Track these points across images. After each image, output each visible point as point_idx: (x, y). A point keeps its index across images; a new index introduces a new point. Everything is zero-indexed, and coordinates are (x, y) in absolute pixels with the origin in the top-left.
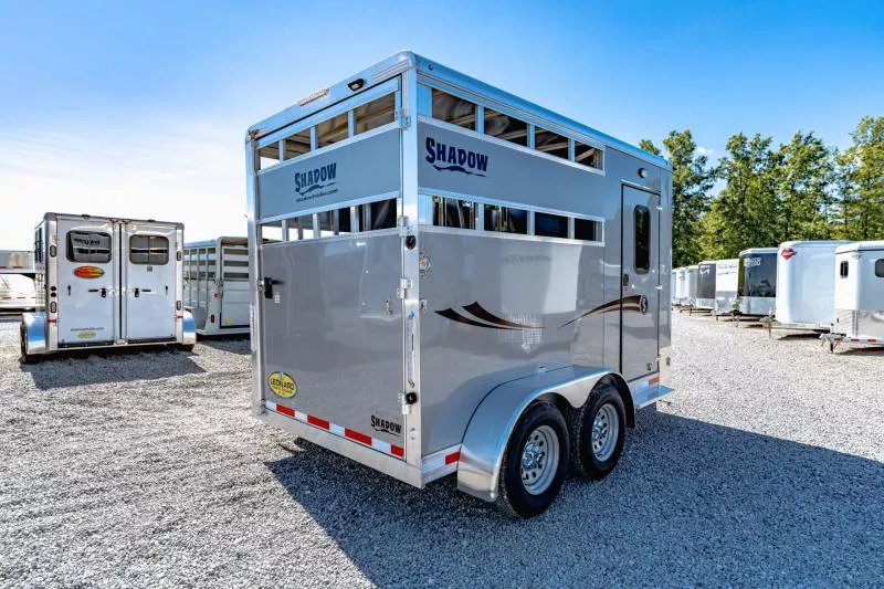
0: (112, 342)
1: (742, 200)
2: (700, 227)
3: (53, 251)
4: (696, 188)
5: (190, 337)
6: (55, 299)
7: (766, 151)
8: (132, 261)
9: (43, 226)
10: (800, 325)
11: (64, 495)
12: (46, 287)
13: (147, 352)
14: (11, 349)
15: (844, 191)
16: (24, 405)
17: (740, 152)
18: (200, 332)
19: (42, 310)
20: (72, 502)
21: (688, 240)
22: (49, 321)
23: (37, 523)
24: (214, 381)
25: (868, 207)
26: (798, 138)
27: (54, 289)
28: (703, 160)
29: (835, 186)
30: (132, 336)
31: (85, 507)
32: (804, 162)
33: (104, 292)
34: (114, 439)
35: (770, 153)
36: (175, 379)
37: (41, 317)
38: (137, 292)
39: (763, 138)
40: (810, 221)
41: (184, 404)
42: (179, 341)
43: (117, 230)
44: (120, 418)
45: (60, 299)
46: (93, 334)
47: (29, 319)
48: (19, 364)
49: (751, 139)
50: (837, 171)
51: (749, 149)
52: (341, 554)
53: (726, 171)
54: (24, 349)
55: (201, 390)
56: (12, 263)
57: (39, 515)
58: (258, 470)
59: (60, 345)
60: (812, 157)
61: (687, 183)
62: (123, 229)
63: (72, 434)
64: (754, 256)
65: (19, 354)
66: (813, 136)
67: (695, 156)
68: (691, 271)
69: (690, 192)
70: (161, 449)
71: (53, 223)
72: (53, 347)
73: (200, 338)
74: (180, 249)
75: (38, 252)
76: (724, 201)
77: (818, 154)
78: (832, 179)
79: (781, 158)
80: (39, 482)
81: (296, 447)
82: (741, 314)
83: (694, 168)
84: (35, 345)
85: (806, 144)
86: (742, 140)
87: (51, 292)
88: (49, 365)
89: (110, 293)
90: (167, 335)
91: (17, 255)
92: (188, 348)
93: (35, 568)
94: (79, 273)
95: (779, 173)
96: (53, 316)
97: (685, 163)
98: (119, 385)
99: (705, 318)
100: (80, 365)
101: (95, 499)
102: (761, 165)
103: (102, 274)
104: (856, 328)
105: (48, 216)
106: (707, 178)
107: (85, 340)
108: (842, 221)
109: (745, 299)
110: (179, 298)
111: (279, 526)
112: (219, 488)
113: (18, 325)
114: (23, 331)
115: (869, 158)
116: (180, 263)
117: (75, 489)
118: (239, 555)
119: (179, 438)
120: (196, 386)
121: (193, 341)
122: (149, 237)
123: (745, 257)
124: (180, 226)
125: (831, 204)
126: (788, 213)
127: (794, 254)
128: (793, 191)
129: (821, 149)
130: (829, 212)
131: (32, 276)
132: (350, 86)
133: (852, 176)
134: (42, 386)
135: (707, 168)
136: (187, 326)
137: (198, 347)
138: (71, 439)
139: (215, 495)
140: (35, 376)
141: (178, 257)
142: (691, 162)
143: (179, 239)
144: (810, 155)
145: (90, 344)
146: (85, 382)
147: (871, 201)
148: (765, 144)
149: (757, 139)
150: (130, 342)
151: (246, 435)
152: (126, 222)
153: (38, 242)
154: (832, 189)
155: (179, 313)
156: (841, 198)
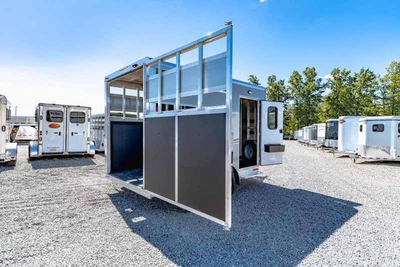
0: (62, 153)
1: (337, 98)
2: (320, 109)
3: (41, 118)
4: (317, 92)
5: (92, 152)
6: (41, 136)
7: (348, 76)
8: (71, 122)
9: (38, 108)
10: (346, 152)
11: (38, 201)
12: (38, 131)
13: (76, 157)
14: (25, 155)
15: (383, 94)
16: (27, 174)
17: (336, 76)
18: (97, 150)
19: (37, 140)
20: (40, 203)
21: (313, 115)
22: (39, 144)
23: (28, 208)
24: (98, 168)
25: (394, 101)
26: (362, 71)
27: (41, 132)
28: (320, 80)
29: (379, 91)
30: (70, 151)
31: (44, 204)
32: (365, 81)
33: (60, 134)
34: (58, 186)
35: (350, 77)
36: (84, 167)
37: (36, 143)
38: (72, 134)
39: (346, 71)
40: (368, 107)
41: (85, 175)
42: (88, 153)
43: (66, 110)
44: (61, 179)
45: (44, 136)
46: (55, 150)
47: (32, 143)
48: (27, 161)
49: (341, 71)
50: (380, 85)
51: (340, 75)
52: (122, 219)
53: (330, 85)
54: (29, 155)
55: (93, 171)
56: (28, 122)
57: (29, 206)
58: (105, 196)
59: (43, 154)
60: (369, 79)
61: (313, 90)
62: (68, 110)
63: (44, 184)
64: (331, 122)
65: (28, 157)
66: (370, 70)
67: (317, 78)
68: (309, 128)
69: (314, 94)
70: (73, 189)
71: (41, 107)
72: (40, 154)
73: (97, 152)
74: (89, 117)
75: (36, 117)
76: (329, 98)
77: (372, 78)
78: (378, 88)
79: (355, 79)
80: (30, 197)
81: (121, 190)
82: (325, 147)
83: (316, 83)
84: (34, 154)
85: (366, 73)
86: (338, 71)
87: (40, 133)
88: (38, 161)
89: (62, 134)
90: (84, 151)
91: (29, 118)
92: (92, 156)
93: (26, 219)
94: (51, 126)
95: (354, 86)
96: (41, 142)
97: (312, 81)
98: (63, 168)
99: (313, 148)
100: (50, 162)
101: (48, 202)
102: (346, 82)
103: (59, 126)
104: (365, 153)
105: (40, 105)
106: (321, 88)
107: (52, 152)
108: (382, 107)
109: (327, 140)
110: (89, 136)
111: (106, 211)
112: (89, 201)
113: (28, 146)
114: (29, 148)
115: (394, 79)
116: (89, 123)
117: (42, 200)
118: (90, 218)
119: (80, 186)
120: (92, 169)
121: (94, 153)
122: (77, 112)
123: (327, 122)
124: (90, 108)
125: (377, 99)
126: (358, 103)
127: (344, 121)
128: (360, 94)
129: (373, 75)
130: (376, 103)
131: (34, 127)
132: (133, 66)
133: (387, 87)
134: (34, 168)
135: (322, 83)
136: (91, 148)
137: (96, 156)
138: (43, 185)
139: (88, 203)
140: (32, 165)
141: (89, 120)
142: (314, 81)
143: (89, 113)
144: (368, 77)
145: (54, 153)
146: (50, 167)
147: (396, 98)
148: (348, 73)
149: (344, 71)
150: (69, 153)
151: (104, 186)
152: (69, 107)
153: (36, 114)
154: (378, 93)
155: (88, 142)
156: (382, 97)
